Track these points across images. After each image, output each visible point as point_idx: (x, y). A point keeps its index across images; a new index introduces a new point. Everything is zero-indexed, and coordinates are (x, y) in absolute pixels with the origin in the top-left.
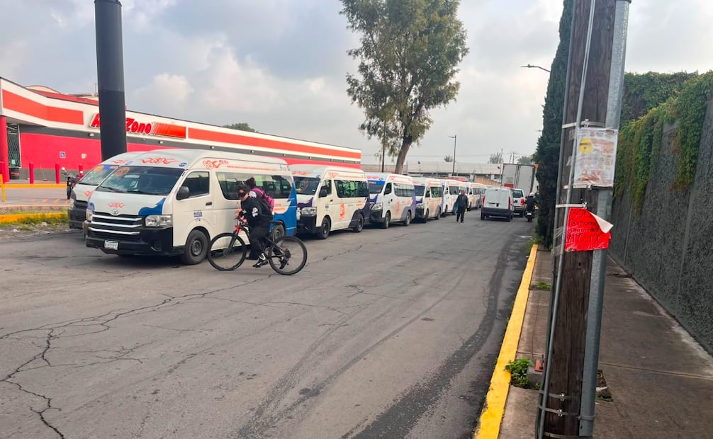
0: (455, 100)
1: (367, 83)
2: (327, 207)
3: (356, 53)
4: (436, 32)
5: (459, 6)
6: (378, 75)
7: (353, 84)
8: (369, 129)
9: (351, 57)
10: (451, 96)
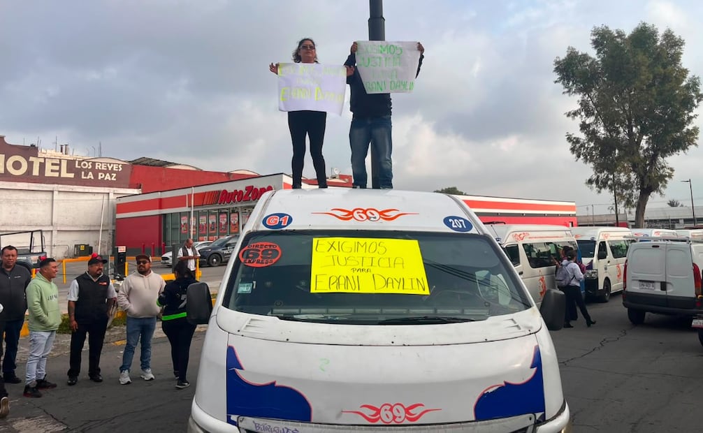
0: (696, 145)
1: (590, 140)
2: (606, 269)
3: (575, 114)
4: (662, 83)
5: (681, 56)
6: (602, 131)
7: (574, 142)
8: (597, 183)
9: (570, 118)
10: (691, 142)
